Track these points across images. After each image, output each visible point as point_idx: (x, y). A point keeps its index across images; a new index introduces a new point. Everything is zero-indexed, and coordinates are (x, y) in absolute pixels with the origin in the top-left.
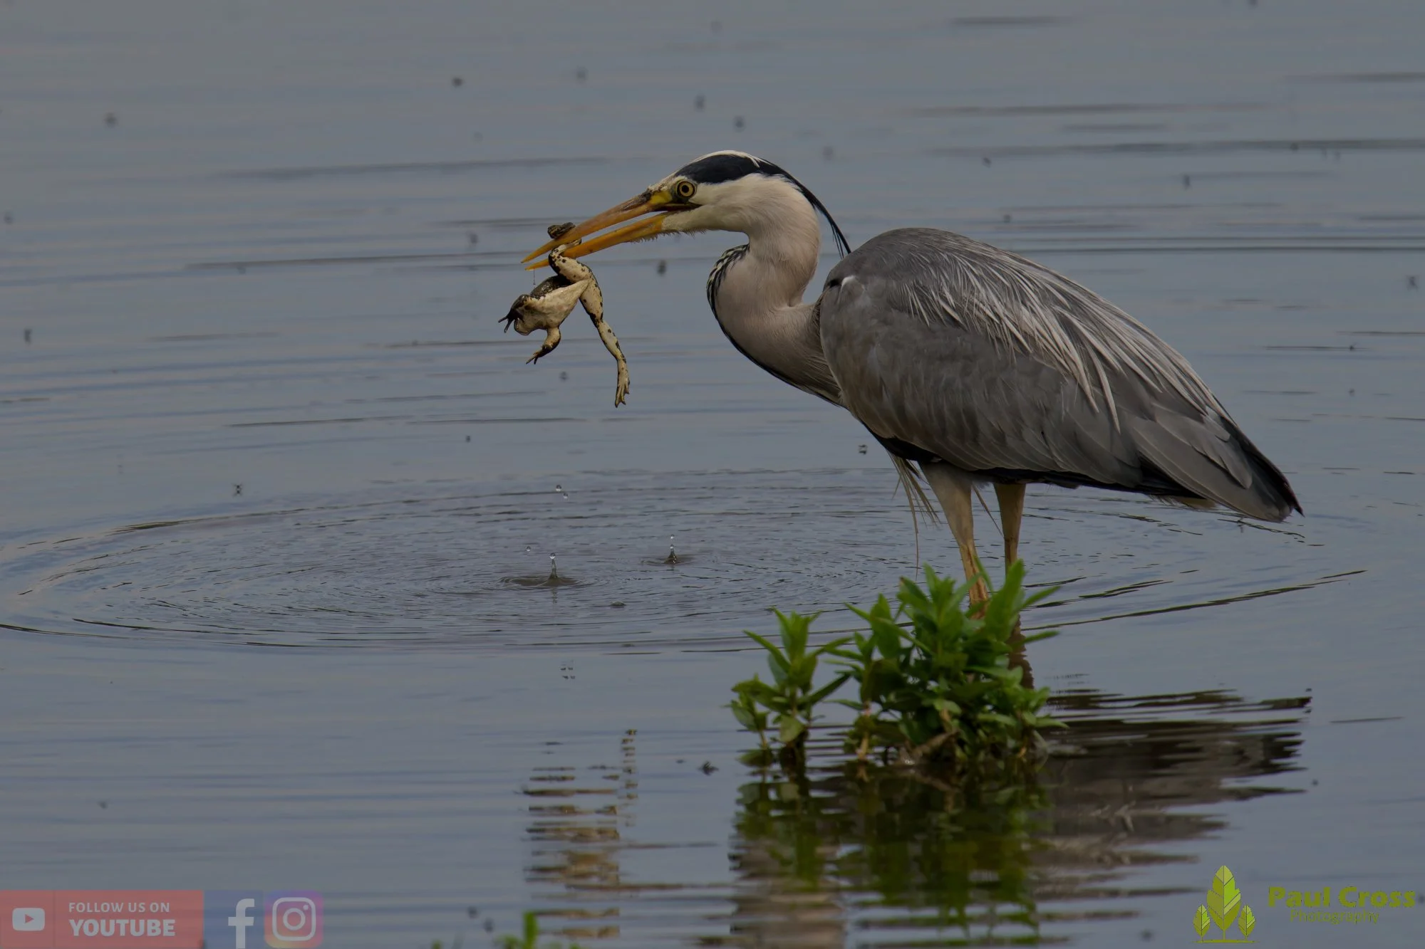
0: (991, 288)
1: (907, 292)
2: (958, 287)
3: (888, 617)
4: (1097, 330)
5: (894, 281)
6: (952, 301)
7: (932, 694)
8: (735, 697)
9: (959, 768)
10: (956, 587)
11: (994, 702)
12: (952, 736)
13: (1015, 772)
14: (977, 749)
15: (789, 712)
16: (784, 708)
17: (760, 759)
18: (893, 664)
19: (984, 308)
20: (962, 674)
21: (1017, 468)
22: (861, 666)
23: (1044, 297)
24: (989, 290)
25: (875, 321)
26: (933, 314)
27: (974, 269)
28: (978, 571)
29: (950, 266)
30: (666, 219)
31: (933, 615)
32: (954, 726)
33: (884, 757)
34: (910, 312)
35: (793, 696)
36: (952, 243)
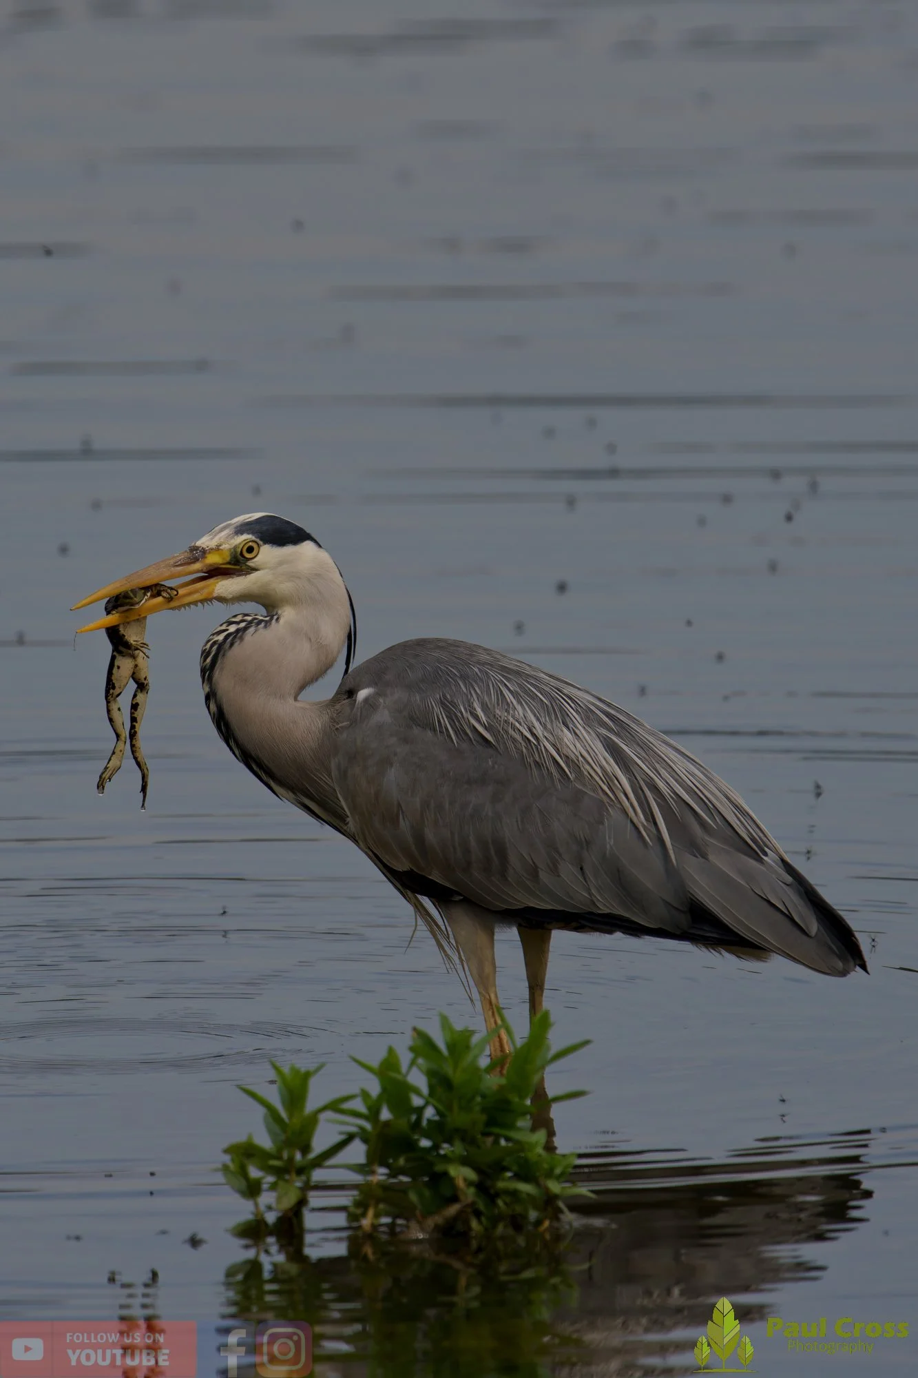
0: (529, 707)
1: (433, 707)
2: (491, 703)
3: (398, 1071)
4: (647, 757)
5: (417, 694)
6: (484, 719)
7: (445, 1158)
8: (227, 1158)
9: (474, 1244)
10: (475, 1039)
11: (515, 1168)
12: (467, 1206)
13: (538, 1249)
14: (495, 1220)
15: (287, 1177)
16: (280, 1172)
17: (253, 1231)
18: (403, 1124)
19: (521, 728)
20: (479, 1136)
21: (550, 907)
22: (368, 1126)
23: (588, 718)
24: (527, 709)
25: (394, 740)
26: (460, 732)
27: (507, 683)
28: (499, 1022)
29: (481, 680)
30: (220, 583)
31: (449, 1070)
32: (470, 1194)
33: (392, 1226)
34: (435, 730)
35: (291, 1159)
36: (485, 657)
